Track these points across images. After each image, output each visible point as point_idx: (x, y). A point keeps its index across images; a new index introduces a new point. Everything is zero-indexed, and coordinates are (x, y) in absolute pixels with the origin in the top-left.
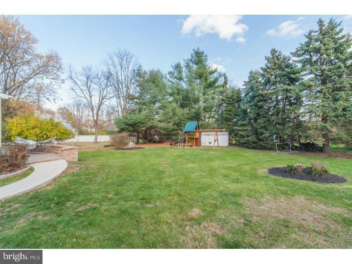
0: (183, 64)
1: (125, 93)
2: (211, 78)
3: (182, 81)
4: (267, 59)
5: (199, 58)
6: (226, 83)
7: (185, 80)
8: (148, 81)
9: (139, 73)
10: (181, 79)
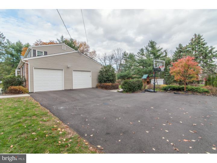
0: (144, 48)
1: (119, 63)
2: (159, 53)
3: (144, 56)
4: (177, 48)
5: (152, 44)
6: (166, 55)
7: (145, 55)
8: (128, 58)
9: (125, 54)
10: (143, 55)
